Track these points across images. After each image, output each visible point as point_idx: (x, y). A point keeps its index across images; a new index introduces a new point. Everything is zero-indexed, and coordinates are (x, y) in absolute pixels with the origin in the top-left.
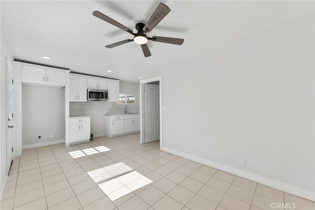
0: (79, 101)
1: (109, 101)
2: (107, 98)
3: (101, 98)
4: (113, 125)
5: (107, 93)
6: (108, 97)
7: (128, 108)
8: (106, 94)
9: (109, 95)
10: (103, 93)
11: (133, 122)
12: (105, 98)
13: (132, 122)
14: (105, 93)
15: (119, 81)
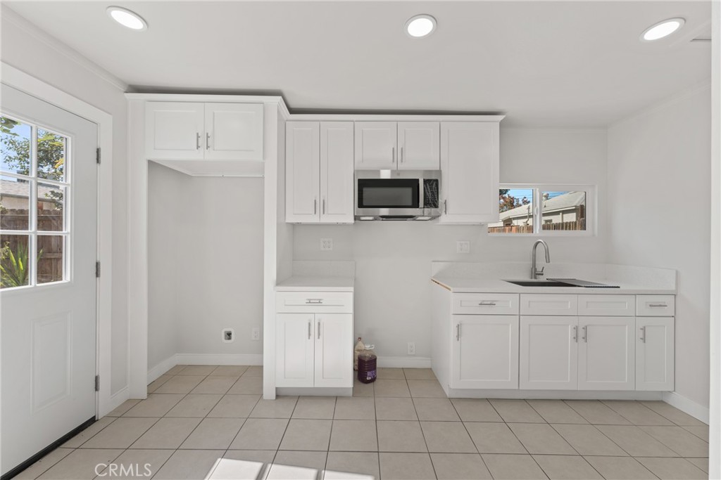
0: (325, 219)
1: (444, 219)
2: (436, 206)
3: (410, 204)
4: (458, 336)
5: (437, 181)
6: (441, 201)
7: (547, 252)
8: (433, 185)
9: (446, 193)
10: (418, 180)
11: (582, 335)
12: (427, 204)
13: (576, 338)
14: (426, 181)
15: (500, 118)
